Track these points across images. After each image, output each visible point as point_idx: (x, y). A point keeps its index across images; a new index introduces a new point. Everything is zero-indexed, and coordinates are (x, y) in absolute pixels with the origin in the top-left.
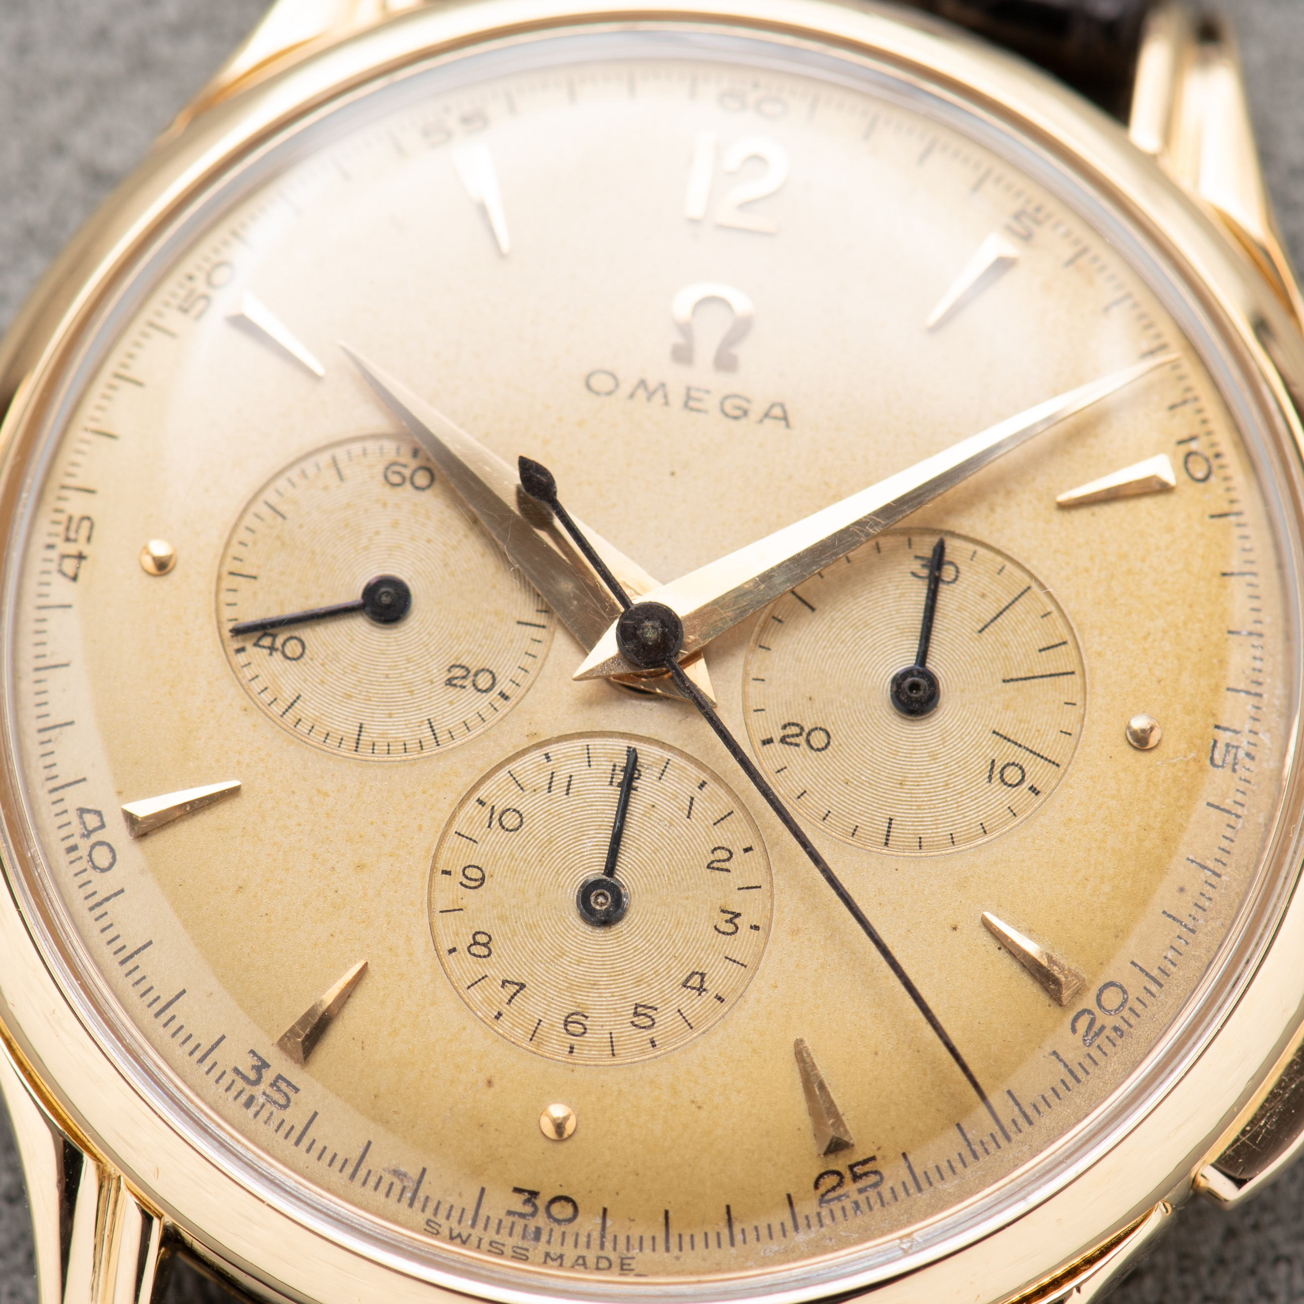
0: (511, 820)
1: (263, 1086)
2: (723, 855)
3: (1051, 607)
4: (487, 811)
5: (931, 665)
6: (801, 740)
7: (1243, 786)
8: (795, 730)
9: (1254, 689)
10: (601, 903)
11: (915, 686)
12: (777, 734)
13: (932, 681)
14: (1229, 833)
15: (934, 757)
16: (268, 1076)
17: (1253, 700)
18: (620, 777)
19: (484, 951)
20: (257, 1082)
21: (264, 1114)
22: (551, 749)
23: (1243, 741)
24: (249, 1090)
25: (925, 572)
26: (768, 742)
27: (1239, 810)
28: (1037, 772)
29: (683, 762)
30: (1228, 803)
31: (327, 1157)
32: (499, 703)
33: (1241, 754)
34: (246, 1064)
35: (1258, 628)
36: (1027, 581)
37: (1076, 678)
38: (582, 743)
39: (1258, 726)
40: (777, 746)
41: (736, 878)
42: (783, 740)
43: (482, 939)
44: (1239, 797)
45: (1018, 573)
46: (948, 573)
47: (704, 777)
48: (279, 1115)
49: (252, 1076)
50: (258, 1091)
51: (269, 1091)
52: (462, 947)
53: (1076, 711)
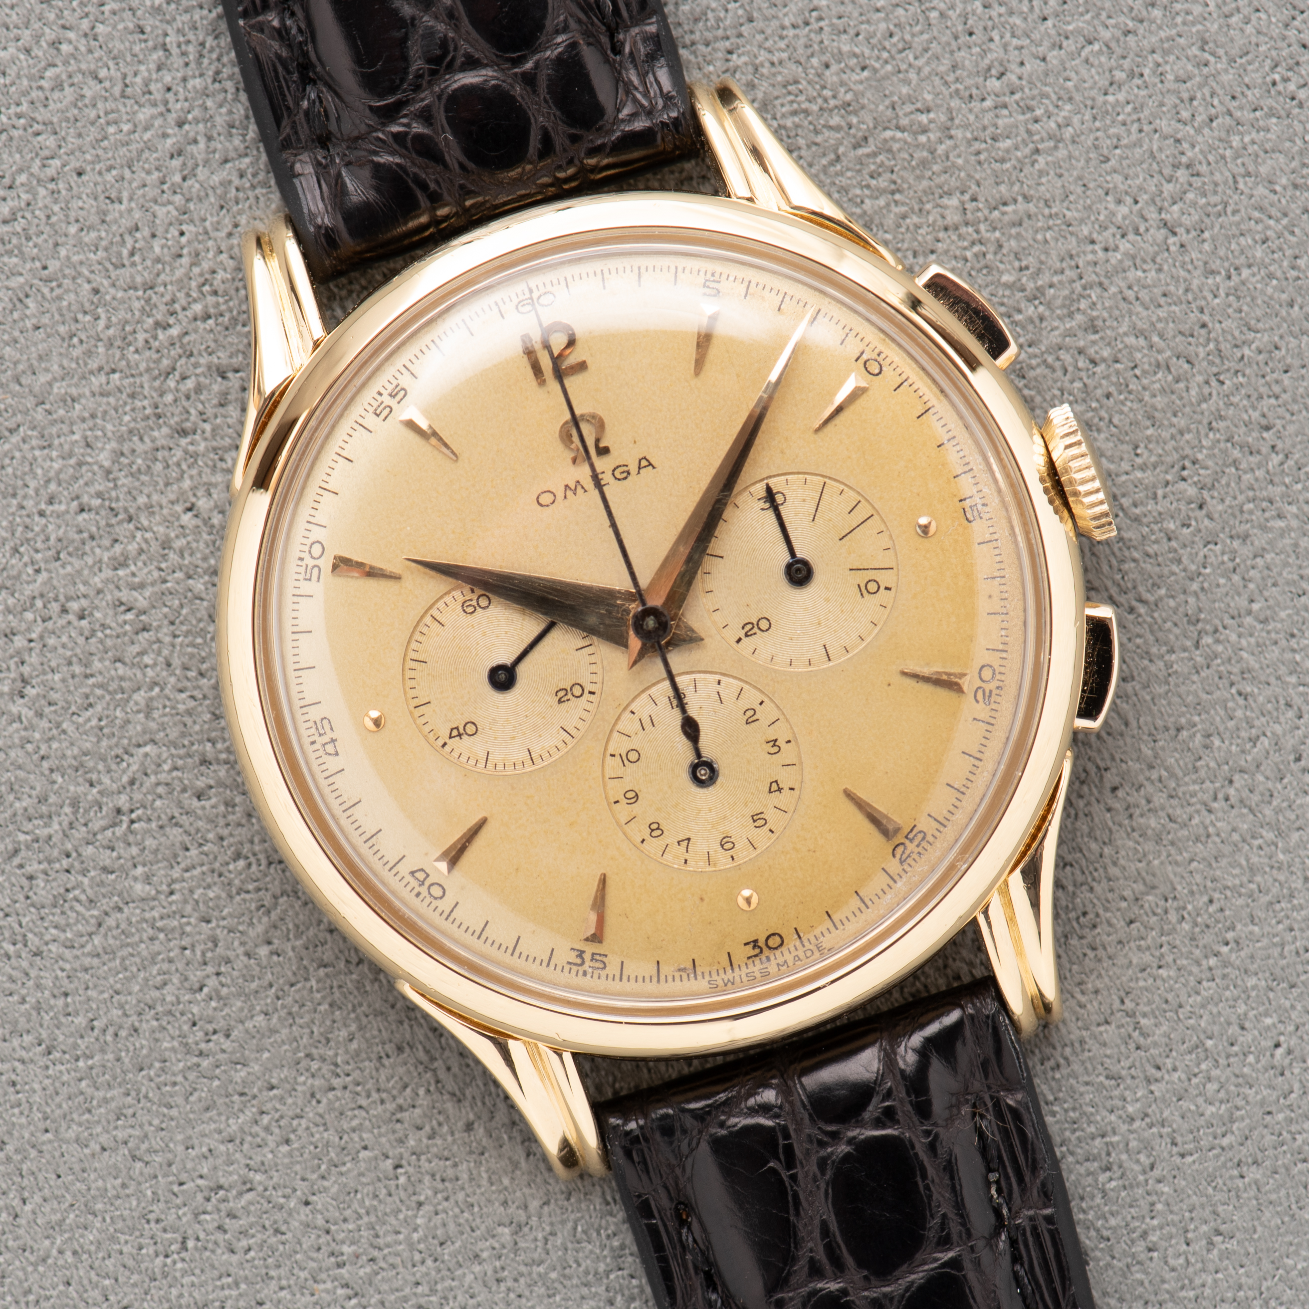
0: (633, 756)
1: (588, 963)
2: (750, 713)
3: (842, 487)
4: (618, 758)
5: (799, 555)
6: (756, 630)
7: (990, 523)
8: (749, 627)
9: (967, 468)
10: (703, 773)
11: (798, 570)
12: (742, 634)
13: (805, 563)
14: (997, 551)
15: (827, 600)
16: (587, 956)
17: (970, 475)
18: (675, 703)
19: (659, 832)
20: (583, 963)
21: (596, 976)
22: (633, 707)
23: (977, 500)
24: (581, 969)
25: (767, 505)
26: (739, 640)
27: (995, 536)
28: (885, 578)
29: (702, 676)
30: (988, 537)
31: (640, 979)
32: (592, 698)
33: (980, 507)
34: (573, 957)
35: (951, 434)
36: (822, 480)
37: (876, 517)
38: (645, 696)
39: (980, 487)
40: (745, 640)
41: (764, 721)
42: (747, 635)
43: (654, 826)
44: (992, 530)
45: (815, 478)
46: (779, 499)
47: (718, 677)
48: (603, 973)
49: (579, 961)
50: (586, 967)
51: (592, 964)
52: (647, 836)
53: (885, 535)
